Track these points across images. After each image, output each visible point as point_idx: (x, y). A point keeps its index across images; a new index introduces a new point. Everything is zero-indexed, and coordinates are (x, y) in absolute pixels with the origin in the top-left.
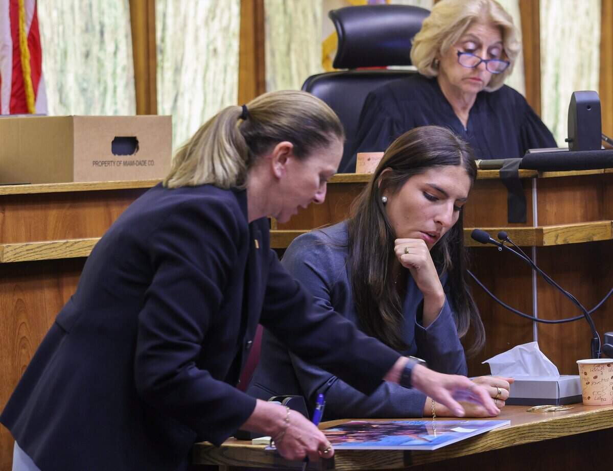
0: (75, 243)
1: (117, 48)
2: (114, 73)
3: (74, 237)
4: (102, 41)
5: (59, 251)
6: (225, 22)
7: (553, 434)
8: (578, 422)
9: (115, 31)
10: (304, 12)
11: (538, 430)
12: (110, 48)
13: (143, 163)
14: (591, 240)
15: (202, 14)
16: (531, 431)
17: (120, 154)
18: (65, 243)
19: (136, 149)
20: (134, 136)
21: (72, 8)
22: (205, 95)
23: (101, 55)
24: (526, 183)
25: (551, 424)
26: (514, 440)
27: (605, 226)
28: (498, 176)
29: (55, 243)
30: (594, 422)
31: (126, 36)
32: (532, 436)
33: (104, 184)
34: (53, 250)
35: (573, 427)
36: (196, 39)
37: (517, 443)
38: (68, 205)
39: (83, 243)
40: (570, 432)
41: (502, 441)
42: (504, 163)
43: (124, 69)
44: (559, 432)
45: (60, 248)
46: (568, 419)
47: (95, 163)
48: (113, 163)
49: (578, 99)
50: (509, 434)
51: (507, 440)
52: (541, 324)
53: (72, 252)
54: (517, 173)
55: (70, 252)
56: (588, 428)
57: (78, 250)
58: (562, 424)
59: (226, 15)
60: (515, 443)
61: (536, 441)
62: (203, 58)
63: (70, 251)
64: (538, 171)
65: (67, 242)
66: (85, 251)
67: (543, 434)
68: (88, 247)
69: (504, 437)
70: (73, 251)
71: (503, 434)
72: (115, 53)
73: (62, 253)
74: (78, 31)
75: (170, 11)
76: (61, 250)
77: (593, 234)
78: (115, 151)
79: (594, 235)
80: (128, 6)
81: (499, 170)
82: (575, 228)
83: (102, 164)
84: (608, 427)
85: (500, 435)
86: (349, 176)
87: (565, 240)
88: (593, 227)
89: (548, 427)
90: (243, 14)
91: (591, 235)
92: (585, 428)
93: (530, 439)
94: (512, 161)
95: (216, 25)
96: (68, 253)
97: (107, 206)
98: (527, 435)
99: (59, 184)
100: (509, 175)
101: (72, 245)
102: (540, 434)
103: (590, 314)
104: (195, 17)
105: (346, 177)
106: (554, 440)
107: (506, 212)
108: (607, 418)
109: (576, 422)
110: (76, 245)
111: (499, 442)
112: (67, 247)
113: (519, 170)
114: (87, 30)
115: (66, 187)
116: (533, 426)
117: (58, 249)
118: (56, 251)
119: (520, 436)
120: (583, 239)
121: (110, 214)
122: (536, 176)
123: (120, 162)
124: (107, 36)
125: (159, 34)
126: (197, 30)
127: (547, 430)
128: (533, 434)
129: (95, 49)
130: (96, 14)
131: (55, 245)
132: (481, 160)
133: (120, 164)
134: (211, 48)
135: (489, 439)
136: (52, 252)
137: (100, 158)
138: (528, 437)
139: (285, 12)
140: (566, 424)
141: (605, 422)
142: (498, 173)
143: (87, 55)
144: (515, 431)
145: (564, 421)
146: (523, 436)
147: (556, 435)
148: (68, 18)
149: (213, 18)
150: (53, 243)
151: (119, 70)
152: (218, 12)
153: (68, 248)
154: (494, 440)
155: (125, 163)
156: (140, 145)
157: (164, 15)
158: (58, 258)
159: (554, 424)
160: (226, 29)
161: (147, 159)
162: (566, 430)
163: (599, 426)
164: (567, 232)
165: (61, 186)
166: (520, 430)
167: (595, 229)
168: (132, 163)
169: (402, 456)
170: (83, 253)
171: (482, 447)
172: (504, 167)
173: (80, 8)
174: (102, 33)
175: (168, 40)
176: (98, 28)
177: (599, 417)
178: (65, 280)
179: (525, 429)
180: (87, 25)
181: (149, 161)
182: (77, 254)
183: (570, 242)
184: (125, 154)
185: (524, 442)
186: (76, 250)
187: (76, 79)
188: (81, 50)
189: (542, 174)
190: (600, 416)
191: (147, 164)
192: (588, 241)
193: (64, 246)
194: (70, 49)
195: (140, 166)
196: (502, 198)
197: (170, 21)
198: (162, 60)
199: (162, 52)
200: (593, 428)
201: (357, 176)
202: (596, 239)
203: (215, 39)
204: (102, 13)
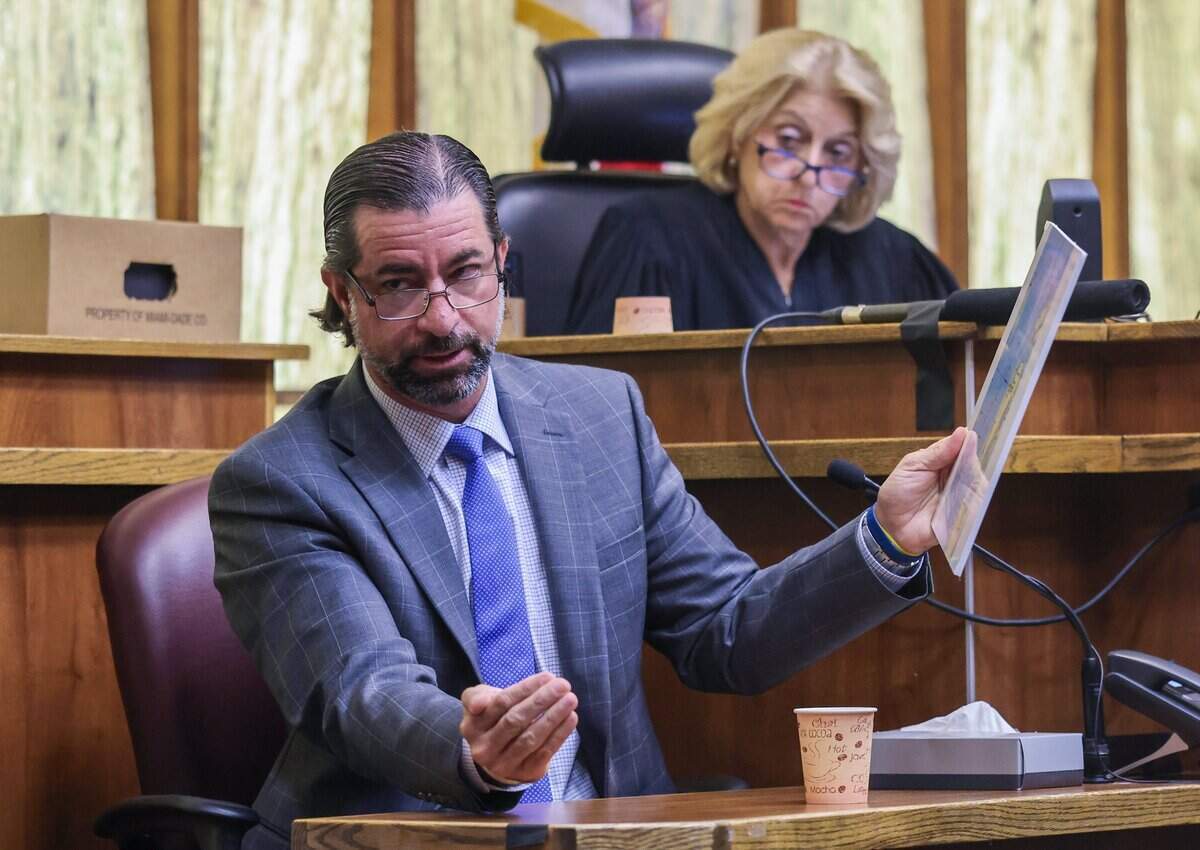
0: (54, 455)
1: (121, 134)
2: (114, 185)
3: (48, 445)
4: (92, 117)
5: (20, 469)
6: (337, 95)
7: (1007, 830)
8: (1058, 811)
9: (118, 97)
10: (495, 86)
11: (978, 819)
12: (107, 130)
13: (184, 319)
14: (1081, 471)
15: (292, 75)
16: (965, 819)
17: (139, 297)
18: (32, 454)
19: (171, 291)
20: (168, 262)
21: (34, 45)
22: (295, 241)
23: (91, 144)
24: (952, 349)
25: (1005, 809)
26: (930, 833)
27: (1110, 444)
28: (898, 335)
29: (14, 452)
30: (1088, 815)
31: (141, 110)
32: (966, 830)
33: (110, 343)
34: (8, 465)
35: (1047, 820)
36: (280, 125)
37: (938, 839)
38: (38, 381)
39: (67, 456)
40: (1042, 829)
41: (907, 833)
42: (910, 309)
43: (135, 175)
44: (1019, 828)
45: (23, 463)
46: (1039, 802)
47: (91, 311)
48: (125, 314)
49: (1056, 194)
50: (922, 820)
51: (916, 831)
52: (981, 626)
53: (46, 472)
54: (936, 329)
55: (41, 474)
56: (1077, 824)
57: (57, 471)
58: (1027, 811)
59: (341, 80)
60: (933, 840)
61: (974, 839)
62: (292, 164)
63: (43, 470)
64: (978, 324)
65: (36, 453)
66: (73, 472)
67: (990, 827)
68: (79, 465)
69: (911, 826)
70: (47, 470)
71: (911, 820)
72: (118, 143)
73: (26, 474)
74: (45, 93)
75: (229, 62)
76: (23, 466)
77: (1085, 458)
78: (131, 290)
79: (1087, 460)
80: (145, 48)
81: (898, 325)
82: (1050, 443)
83: (104, 315)
84: (1118, 828)
85: (904, 821)
86: (601, 340)
87: (1030, 465)
88: (1084, 444)
89: (999, 814)
90: (373, 81)
91: (1083, 460)
92: (1071, 825)
93: (961, 835)
94: (923, 306)
95: (319, 100)
96: (37, 474)
97: (116, 390)
98: (955, 825)
99: (23, 336)
100: (918, 334)
101: (46, 459)
102: (981, 826)
103: (1078, 614)
104: (279, 79)
105: (594, 341)
106: (1009, 841)
107: (912, 410)
108: (1114, 809)
109: (1053, 810)
110: (54, 460)
111: (901, 834)
112: (36, 462)
113: (941, 324)
114: (63, 91)
115: (37, 343)
116: (968, 809)
117: (19, 463)
118: (15, 468)
119: (942, 827)
120: (1066, 466)
121: (120, 407)
122: (973, 336)
123: (139, 314)
124: (102, 107)
125: (205, 110)
126: (282, 105)
127: (996, 820)
128: (968, 825)
129: (78, 132)
130: (80, 61)
131: (13, 457)
132: (864, 306)
133: (140, 317)
134: (310, 145)
135: (880, 826)
136: (8, 469)
137: (101, 303)
138: (959, 830)
139: (458, 82)
140: (1034, 811)
141: (1111, 817)
142: (899, 330)
143: (62, 142)
144: (932, 815)
145: (1029, 805)
146: (949, 826)
147: (1013, 833)
148: (25, 66)
149: (315, 85)
150: (9, 452)
151: (125, 178)
152: (325, 72)
153: (37, 465)
154: (893, 829)
155: (151, 317)
156: (180, 281)
157: (218, 73)
158: (17, 483)
159: (1010, 810)
160: (339, 110)
161: (193, 310)
162: (1033, 824)
163: (1098, 823)
164: (1035, 448)
165: (27, 340)
166: (944, 813)
167: (1090, 449)
168: (162, 318)
169: (711, 841)
170: (66, 478)
171: (867, 840)
172: (909, 317)
173: (51, 48)
174: (92, 100)
175: (224, 126)
176: (84, 89)
177: (1099, 806)
178: (29, 531)
179: (952, 813)
180: (62, 81)
181: (197, 316)
182: (57, 477)
183: (1041, 470)
184: (150, 297)
185: (949, 839)
186: (55, 468)
187: (39, 189)
188: (49, 132)
189: (984, 330)
190: (1102, 803)
191: (192, 321)
192: (1076, 471)
193: (30, 461)
194: (28, 129)
195: (178, 326)
196: (905, 379)
197: (228, 86)
198: (212, 163)
199: (211, 147)
200: (1087, 826)
201: (616, 339)
202: (1091, 468)
203: (316, 129)
204: (93, 59)
